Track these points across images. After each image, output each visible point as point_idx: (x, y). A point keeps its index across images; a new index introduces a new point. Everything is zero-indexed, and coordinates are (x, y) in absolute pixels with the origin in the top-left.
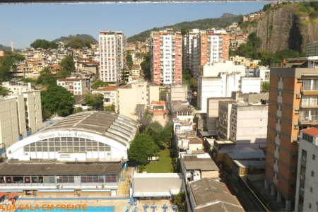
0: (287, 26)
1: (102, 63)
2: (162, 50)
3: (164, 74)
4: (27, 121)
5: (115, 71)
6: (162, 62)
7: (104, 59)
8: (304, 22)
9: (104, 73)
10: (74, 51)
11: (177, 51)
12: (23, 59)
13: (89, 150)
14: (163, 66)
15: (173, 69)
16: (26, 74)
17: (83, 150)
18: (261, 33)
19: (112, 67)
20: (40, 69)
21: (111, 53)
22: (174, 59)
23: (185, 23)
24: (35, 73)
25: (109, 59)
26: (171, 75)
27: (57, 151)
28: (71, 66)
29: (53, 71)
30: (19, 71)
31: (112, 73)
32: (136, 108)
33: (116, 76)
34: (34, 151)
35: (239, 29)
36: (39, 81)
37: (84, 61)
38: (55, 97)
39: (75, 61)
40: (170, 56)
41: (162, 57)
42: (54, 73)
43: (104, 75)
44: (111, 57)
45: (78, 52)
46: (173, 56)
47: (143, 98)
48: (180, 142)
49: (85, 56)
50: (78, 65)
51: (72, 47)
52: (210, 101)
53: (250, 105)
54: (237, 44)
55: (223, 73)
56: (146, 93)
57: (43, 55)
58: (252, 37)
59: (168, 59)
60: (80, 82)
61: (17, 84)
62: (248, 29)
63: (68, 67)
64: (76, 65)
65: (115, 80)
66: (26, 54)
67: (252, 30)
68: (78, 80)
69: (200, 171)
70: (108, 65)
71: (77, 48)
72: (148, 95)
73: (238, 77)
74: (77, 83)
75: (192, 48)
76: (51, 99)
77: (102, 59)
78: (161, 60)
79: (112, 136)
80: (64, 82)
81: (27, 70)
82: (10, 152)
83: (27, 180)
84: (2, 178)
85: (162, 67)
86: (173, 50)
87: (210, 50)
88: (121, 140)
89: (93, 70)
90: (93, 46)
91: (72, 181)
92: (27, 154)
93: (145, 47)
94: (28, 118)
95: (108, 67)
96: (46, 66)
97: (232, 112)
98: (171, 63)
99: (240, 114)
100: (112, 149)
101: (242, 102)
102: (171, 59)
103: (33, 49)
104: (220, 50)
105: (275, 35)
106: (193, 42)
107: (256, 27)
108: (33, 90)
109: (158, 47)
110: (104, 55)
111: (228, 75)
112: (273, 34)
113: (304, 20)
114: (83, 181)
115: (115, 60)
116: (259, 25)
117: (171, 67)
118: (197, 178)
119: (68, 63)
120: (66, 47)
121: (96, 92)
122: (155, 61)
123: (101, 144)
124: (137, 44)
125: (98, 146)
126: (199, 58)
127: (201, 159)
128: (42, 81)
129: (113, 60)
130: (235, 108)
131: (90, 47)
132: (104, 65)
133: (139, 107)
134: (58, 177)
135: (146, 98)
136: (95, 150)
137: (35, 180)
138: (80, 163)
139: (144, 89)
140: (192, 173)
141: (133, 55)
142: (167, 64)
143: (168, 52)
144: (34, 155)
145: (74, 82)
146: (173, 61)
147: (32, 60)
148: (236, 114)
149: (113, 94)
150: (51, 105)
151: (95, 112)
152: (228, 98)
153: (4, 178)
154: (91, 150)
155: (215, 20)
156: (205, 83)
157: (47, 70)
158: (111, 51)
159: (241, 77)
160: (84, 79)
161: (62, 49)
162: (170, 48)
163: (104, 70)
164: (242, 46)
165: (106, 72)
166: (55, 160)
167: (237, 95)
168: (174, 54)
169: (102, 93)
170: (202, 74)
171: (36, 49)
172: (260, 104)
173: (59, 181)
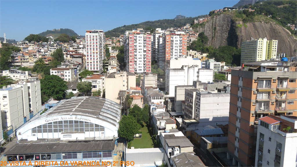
0: (226, 28)
1: (88, 55)
2: (136, 46)
3: (138, 64)
4: (30, 105)
5: (99, 62)
6: (136, 55)
7: (89, 52)
8: (238, 25)
9: (89, 64)
10: (63, 44)
11: (148, 47)
12: (19, 50)
13: (86, 131)
14: (136, 58)
15: (144, 61)
16: (23, 64)
17: (82, 131)
18: (208, 33)
19: (96, 59)
20: (35, 60)
21: (95, 48)
22: (145, 53)
23: (148, 22)
24: (31, 63)
25: (94, 53)
26: (142, 65)
27: (60, 131)
28: (61, 57)
29: (46, 61)
30: (17, 61)
31: (96, 64)
32: (119, 94)
33: (99, 66)
34: (41, 132)
35: (191, 29)
36: (34, 70)
37: (71, 53)
38: (51, 84)
39: (64, 53)
40: (142, 51)
41: (136, 52)
42: (47, 63)
43: (90, 65)
44: (95, 51)
45: (66, 45)
46: (145, 51)
47: (124, 86)
48: (158, 122)
49: (71, 49)
50: (67, 56)
51: (61, 41)
52: (178, 88)
53: (209, 93)
54: (190, 41)
55: (186, 66)
56: (126, 81)
57: (36, 47)
58: (201, 35)
59: (140, 54)
60: (70, 71)
61: (16, 72)
62: (198, 29)
63: (58, 58)
64: (65, 57)
65: (99, 70)
66: (21, 46)
67: (201, 30)
68: (68, 69)
69: (179, 147)
70: (92, 57)
71: (65, 42)
72: (127, 82)
73: (196, 69)
74: (67, 71)
75: (158, 44)
76: (48, 86)
77: (88, 53)
78: (135, 54)
79: (104, 118)
80: (56, 71)
81: (24, 60)
82: (20, 134)
83: (37, 157)
84: (16, 157)
85: (136, 60)
86: (144, 46)
87: (172, 46)
88: (112, 121)
89: (79, 60)
90: (78, 41)
91: (76, 157)
92: (34, 135)
93: (119, 41)
94: (31, 103)
95: (92, 59)
96: (40, 57)
97: (196, 98)
98: (142, 56)
99: (203, 100)
100: (106, 129)
101: (203, 90)
102: (143, 53)
103: (27, 42)
104: (180, 46)
105: (218, 34)
106: (159, 39)
107: (204, 28)
108: (30, 77)
109: (133, 44)
110: (89, 49)
111: (189, 68)
112: (216, 34)
113: (239, 23)
114: (85, 157)
115: (98, 53)
116: (206, 26)
117: (142, 59)
118: (177, 152)
119: (59, 54)
120: (55, 41)
121: (86, 80)
122: (130, 55)
123: (96, 125)
124: (113, 39)
125: (94, 127)
126: (164, 53)
127: (178, 137)
128: (36, 69)
129: (97, 53)
130: (199, 95)
131: (75, 41)
132: (89, 57)
133: (121, 93)
134: (64, 154)
135: (126, 85)
136: (91, 131)
137: (44, 157)
138: (80, 141)
139: (125, 78)
140: (172, 149)
141: (110, 48)
142: (140, 57)
143: (140, 48)
144: (40, 136)
145: (65, 71)
146: (144, 55)
147: (27, 51)
148: (200, 100)
149: (99, 82)
150: (48, 91)
151: (87, 97)
152: (191, 86)
153: (18, 156)
154: (88, 131)
155: (171, 20)
156: (172, 74)
157: (41, 60)
158: (95, 46)
159: (199, 69)
160: (72, 68)
161: (52, 43)
162: (142, 45)
163: (89, 61)
164: (194, 42)
165: (91, 63)
166: (59, 139)
167: (198, 83)
168: (145, 49)
169: (90, 81)
170: (169, 67)
171: (30, 42)
172: (216, 91)
173: (65, 157)
